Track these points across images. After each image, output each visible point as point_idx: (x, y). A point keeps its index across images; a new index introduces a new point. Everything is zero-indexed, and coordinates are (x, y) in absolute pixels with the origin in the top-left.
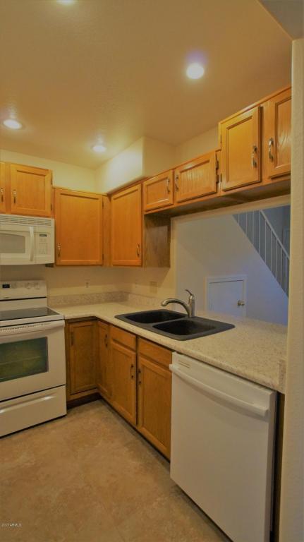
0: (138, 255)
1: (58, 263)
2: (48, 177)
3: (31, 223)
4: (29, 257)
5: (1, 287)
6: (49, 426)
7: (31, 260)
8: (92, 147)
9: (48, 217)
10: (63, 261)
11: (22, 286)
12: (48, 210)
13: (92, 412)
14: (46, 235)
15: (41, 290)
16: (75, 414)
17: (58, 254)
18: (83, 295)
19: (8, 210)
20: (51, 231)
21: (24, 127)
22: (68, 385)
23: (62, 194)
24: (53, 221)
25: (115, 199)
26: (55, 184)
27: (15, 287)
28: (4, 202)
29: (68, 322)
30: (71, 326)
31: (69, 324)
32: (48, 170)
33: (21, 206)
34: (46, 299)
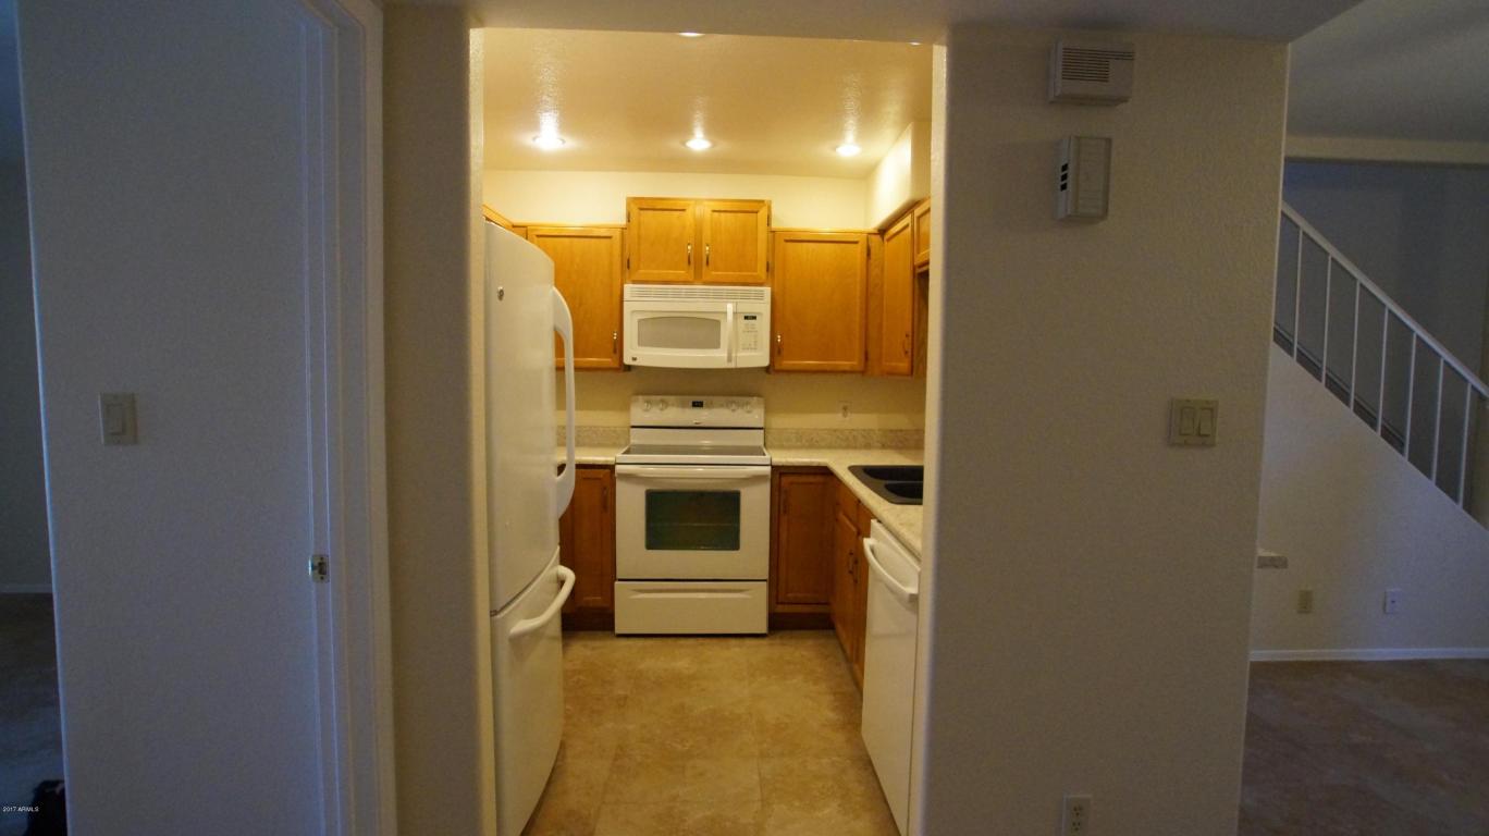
0: (906, 352)
1: (777, 367)
2: (763, 213)
3: (731, 297)
4: (725, 355)
5: (691, 404)
7: (730, 359)
8: (834, 148)
9: (761, 285)
10: (788, 363)
11: (722, 406)
12: (761, 272)
13: (810, 642)
14: (754, 318)
15: (755, 416)
16: (781, 638)
17: (776, 350)
18: (835, 431)
19: (698, 278)
20: (763, 308)
21: (714, 144)
22: (774, 582)
23: (787, 241)
24: (767, 290)
25: (889, 240)
26: (774, 225)
27: (711, 406)
28: (692, 265)
29: (779, 471)
30: (785, 480)
31: (781, 474)
32: (763, 201)
33: (716, 269)
34: (762, 431)
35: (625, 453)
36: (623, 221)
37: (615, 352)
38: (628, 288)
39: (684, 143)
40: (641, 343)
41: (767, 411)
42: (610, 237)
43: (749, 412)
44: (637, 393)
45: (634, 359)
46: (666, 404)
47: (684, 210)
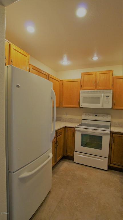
1: (114, 108)
2: (111, 73)
3: (103, 92)
4: (101, 105)
5: (95, 115)
6: (99, 170)
7: (102, 106)
9: (110, 89)
10: (116, 107)
11: (101, 116)
12: (111, 86)
14: (108, 97)
15: (109, 119)
17: (113, 104)
19: (96, 88)
20: (111, 95)
21: (99, 58)
22: (110, 158)
23: (117, 79)
24: (112, 91)
26: (114, 76)
27: (99, 116)
28: (95, 86)
29: (112, 133)
30: (113, 135)
31: (113, 134)
32: (111, 70)
33: (100, 86)
34: (110, 122)
35: (79, 125)
36: (80, 78)
37: (78, 104)
38: (81, 91)
39: (92, 58)
40: (83, 102)
41: (112, 118)
42: (78, 81)
43: (107, 118)
44: (84, 113)
45: (82, 106)
46: (89, 115)
47: (93, 74)
